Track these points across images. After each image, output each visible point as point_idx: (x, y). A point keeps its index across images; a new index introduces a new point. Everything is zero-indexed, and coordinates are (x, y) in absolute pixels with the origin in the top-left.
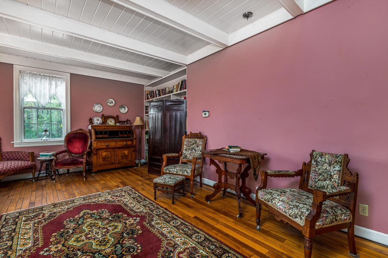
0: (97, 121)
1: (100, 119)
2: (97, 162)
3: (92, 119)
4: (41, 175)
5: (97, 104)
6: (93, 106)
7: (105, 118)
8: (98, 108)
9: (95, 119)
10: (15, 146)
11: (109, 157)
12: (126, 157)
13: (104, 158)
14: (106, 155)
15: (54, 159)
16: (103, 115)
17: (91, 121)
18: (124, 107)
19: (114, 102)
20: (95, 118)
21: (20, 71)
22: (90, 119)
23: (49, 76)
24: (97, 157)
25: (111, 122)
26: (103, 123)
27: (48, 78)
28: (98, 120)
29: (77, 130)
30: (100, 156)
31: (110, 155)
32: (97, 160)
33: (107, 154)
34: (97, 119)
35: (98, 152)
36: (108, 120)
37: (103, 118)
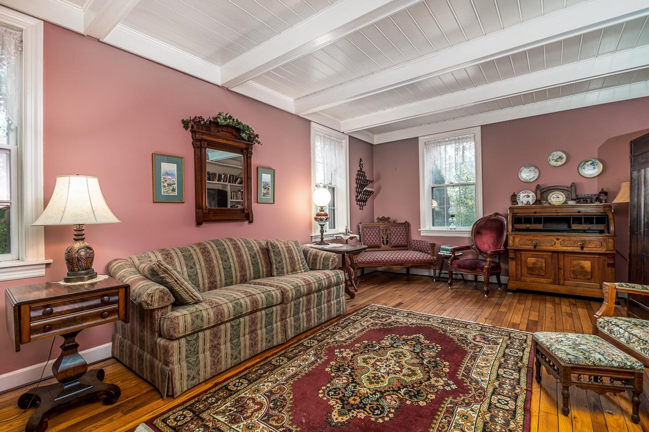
0: (526, 198)
1: (532, 194)
2: (516, 274)
3: (516, 196)
4: (442, 275)
5: (528, 165)
6: (518, 171)
7: (542, 192)
8: (527, 174)
9: (522, 195)
10: (422, 234)
11: (541, 268)
12: (585, 275)
13: (531, 268)
14: (534, 264)
15: (451, 256)
16: (538, 187)
17: (514, 199)
18: (591, 164)
19: (564, 156)
20: (523, 193)
21: (425, 143)
22: (512, 196)
23: (455, 140)
24: (516, 265)
25: (557, 198)
26: (538, 202)
27: (454, 142)
28: (528, 196)
29: (491, 215)
30: (523, 262)
31: (544, 265)
32: (516, 269)
33: (537, 261)
34: (526, 194)
35: (519, 255)
36: (550, 195)
37: (539, 192)
